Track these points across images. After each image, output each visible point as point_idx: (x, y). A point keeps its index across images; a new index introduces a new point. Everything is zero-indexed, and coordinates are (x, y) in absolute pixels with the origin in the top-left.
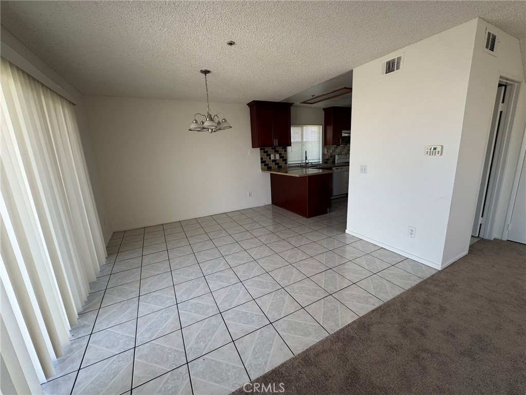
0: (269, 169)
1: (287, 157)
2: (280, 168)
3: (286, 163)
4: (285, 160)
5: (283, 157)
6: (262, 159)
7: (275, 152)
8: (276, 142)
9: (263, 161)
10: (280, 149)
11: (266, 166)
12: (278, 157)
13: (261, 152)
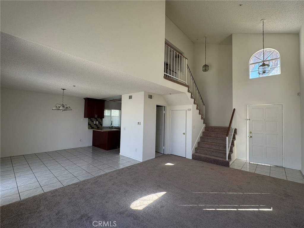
0: (92, 128)
1: (102, 123)
2: (98, 128)
3: (102, 126)
4: (101, 125)
5: (100, 123)
6: (89, 123)
7: (96, 120)
8: (96, 116)
9: (89, 124)
10: (99, 119)
11: (90, 126)
12: (97, 123)
13: (88, 120)
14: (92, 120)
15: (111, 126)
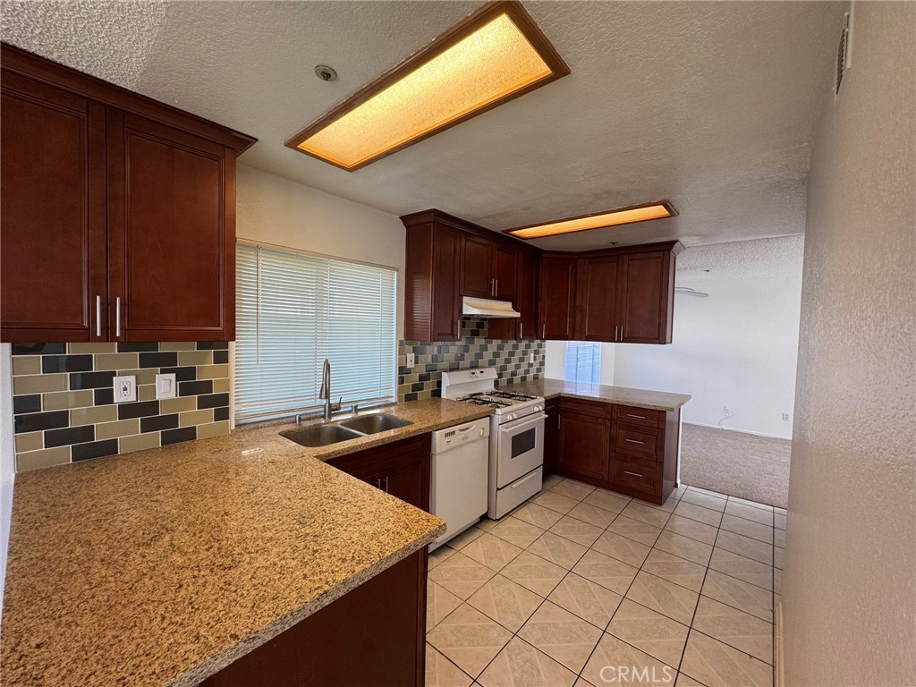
1: (226, 385)
4: (218, 402)
5: (204, 387)
7: (147, 362)
12: (165, 387)
13: (18, 367)
14: (86, 361)
15: (325, 406)
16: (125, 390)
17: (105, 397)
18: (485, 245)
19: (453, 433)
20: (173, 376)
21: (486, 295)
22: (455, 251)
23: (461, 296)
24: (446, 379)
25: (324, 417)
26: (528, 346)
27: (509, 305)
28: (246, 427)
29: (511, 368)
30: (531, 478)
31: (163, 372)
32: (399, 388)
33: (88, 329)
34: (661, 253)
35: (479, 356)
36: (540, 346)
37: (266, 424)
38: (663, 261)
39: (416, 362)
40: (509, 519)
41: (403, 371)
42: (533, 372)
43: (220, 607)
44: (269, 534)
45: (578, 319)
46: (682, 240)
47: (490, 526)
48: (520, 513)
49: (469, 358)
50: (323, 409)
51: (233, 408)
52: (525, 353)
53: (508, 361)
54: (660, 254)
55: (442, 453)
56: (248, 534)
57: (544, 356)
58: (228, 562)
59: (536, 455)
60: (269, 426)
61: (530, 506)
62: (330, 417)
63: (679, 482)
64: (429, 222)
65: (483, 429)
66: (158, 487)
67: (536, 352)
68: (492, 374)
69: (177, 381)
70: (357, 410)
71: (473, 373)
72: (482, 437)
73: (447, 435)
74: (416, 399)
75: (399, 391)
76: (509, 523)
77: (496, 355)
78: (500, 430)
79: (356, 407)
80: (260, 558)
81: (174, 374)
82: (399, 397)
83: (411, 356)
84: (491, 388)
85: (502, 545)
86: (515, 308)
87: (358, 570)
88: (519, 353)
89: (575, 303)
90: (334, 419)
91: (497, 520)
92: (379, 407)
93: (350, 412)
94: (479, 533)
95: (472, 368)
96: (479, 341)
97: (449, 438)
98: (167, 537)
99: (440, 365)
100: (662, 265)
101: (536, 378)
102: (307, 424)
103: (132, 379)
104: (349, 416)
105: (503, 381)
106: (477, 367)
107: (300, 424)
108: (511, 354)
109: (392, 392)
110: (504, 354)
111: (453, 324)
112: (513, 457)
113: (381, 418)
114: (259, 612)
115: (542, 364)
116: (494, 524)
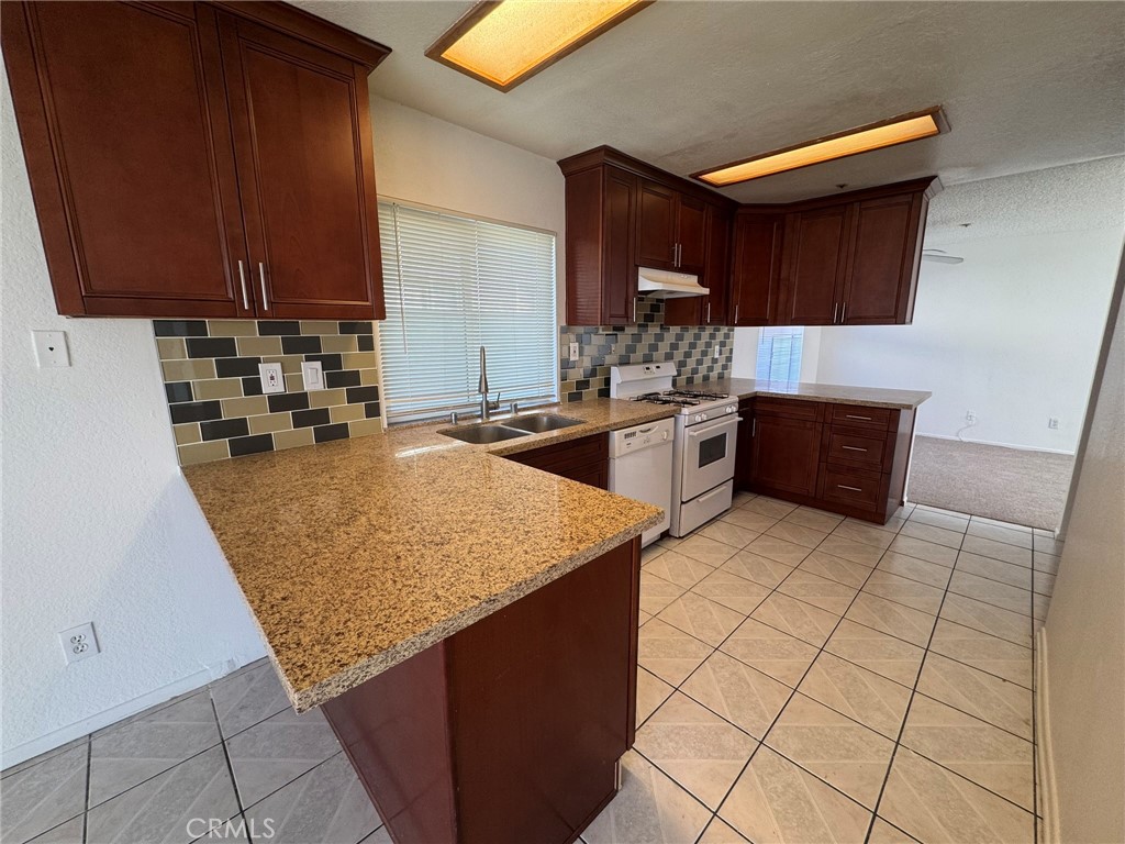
1: (374, 375)
3: (373, 411)
4: (368, 396)
5: (352, 377)
6: (172, 391)
7: (293, 348)
9: (187, 407)
13: (163, 349)
14: (226, 346)
15: (481, 404)
16: (272, 379)
17: (253, 387)
18: (667, 197)
19: (634, 434)
20: (318, 364)
21: (666, 266)
22: (630, 205)
23: (637, 267)
24: (617, 375)
25: (481, 416)
26: (712, 336)
27: (694, 279)
28: (399, 426)
29: (691, 363)
30: (721, 492)
31: (308, 359)
32: (562, 385)
33: (234, 301)
34: (911, 195)
35: (654, 348)
36: (727, 336)
37: (419, 423)
38: (910, 208)
39: (581, 354)
40: (694, 538)
41: (565, 364)
42: (718, 369)
43: (448, 574)
44: (471, 518)
45: (782, 297)
46: (943, 175)
47: (672, 544)
48: (708, 531)
49: (642, 350)
50: (479, 408)
51: (383, 404)
52: (709, 345)
53: (688, 355)
54: (908, 198)
55: (621, 456)
56: (448, 517)
57: (731, 350)
58: (438, 539)
59: (725, 466)
60: (423, 425)
61: (718, 523)
62: (488, 416)
63: (905, 499)
64: (598, 166)
65: (667, 431)
66: (332, 478)
67: (723, 344)
68: (670, 369)
69: (323, 370)
70: (517, 410)
71: (648, 369)
72: (665, 442)
73: (627, 436)
74: (581, 399)
75: (563, 388)
76: (694, 540)
77: (674, 347)
78: (686, 434)
79: (516, 405)
80: (470, 537)
81: (320, 363)
82: (562, 396)
83: (574, 346)
84: (668, 387)
85: (689, 563)
86: (702, 283)
87: (582, 547)
88: (701, 345)
89: (779, 276)
90: (492, 419)
91: (680, 538)
92: (540, 407)
93: (508, 412)
94: (661, 551)
95: (644, 362)
96: (654, 330)
97: (629, 440)
98: (364, 519)
99: (608, 359)
100: (909, 213)
101: (721, 377)
102: (465, 423)
103: (277, 366)
104: (508, 416)
105: (682, 380)
106: (651, 361)
107: (456, 424)
108: (693, 346)
109: (554, 391)
110: (684, 346)
111: (627, 303)
112: (700, 467)
113: (545, 419)
114: (491, 579)
115: (729, 359)
116: (678, 542)
